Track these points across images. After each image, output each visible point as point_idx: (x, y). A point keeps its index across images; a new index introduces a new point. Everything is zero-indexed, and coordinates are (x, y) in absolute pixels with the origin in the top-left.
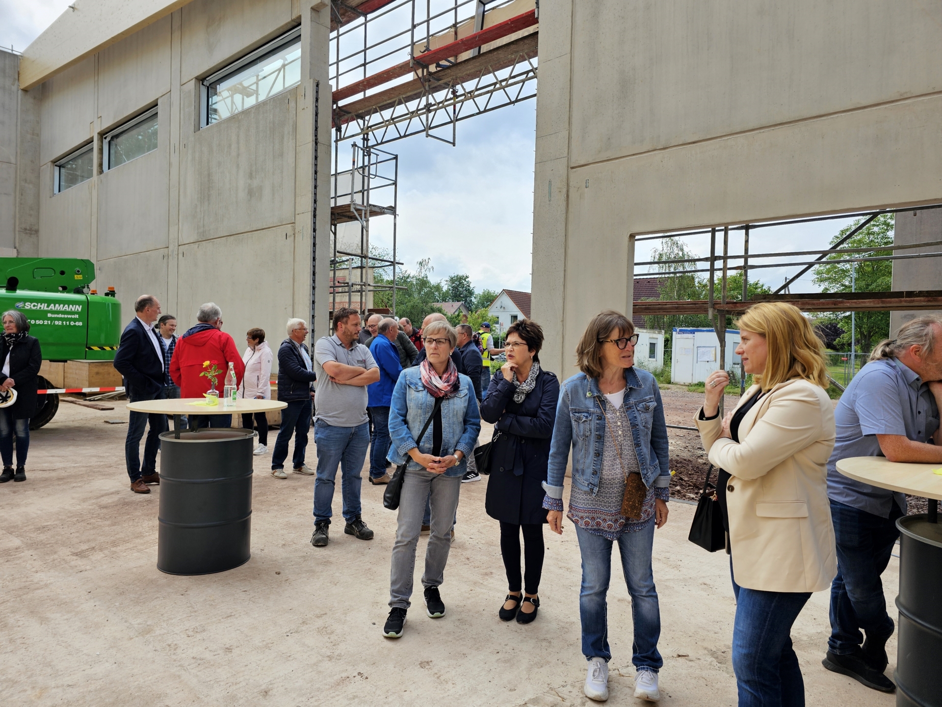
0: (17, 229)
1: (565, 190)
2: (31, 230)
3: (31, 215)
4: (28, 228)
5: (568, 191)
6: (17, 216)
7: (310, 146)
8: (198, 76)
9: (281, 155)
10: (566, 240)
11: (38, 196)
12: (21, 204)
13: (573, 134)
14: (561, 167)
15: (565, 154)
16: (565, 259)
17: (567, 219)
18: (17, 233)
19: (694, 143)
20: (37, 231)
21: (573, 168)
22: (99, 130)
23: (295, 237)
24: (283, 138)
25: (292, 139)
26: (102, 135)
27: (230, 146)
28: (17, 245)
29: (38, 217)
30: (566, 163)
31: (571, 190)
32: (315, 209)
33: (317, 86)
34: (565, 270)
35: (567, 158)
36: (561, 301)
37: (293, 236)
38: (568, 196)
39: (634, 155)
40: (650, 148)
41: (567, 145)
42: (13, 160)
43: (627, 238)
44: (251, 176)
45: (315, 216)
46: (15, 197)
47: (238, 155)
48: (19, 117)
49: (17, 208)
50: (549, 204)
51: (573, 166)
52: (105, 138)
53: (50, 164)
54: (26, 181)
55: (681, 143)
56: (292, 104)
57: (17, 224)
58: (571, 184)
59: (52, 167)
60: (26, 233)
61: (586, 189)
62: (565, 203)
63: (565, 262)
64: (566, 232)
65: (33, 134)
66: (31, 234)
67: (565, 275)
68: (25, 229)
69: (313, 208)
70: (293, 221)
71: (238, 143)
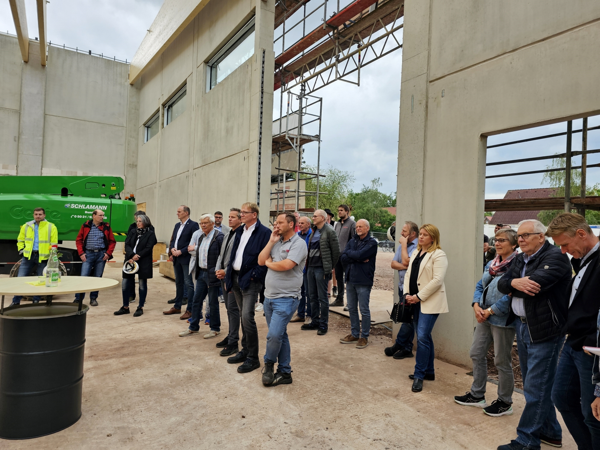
0: (126, 165)
1: (424, 102)
2: (133, 165)
3: (133, 156)
4: (131, 164)
5: (427, 102)
6: (126, 157)
7: (259, 94)
8: (205, 60)
9: (243, 104)
10: (424, 145)
11: (137, 145)
12: (128, 150)
13: (432, 53)
14: (422, 83)
15: (425, 71)
16: (424, 161)
17: (426, 126)
18: (126, 167)
19: (543, 40)
20: (136, 166)
21: (431, 82)
22: (162, 103)
23: (249, 159)
24: (244, 92)
25: (249, 92)
26: (164, 105)
27: (218, 102)
28: (125, 174)
29: (137, 158)
30: (426, 78)
31: (430, 101)
32: (261, 138)
33: (264, 53)
34: (424, 171)
35: (426, 74)
36: (420, 198)
37: (248, 158)
38: (427, 107)
39: (484, 61)
40: (499, 52)
41: (427, 63)
42: (125, 125)
43: (477, 138)
44: (228, 120)
45: (260, 143)
46: (126, 146)
47: (222, 107)
48: (128, 100)
49: (126, 153)
50: (412, 115)
51: (431, 79)
52: (165, 107)
53: (143, 125)
54: (131, 137)
55: (530, 43)
56: (250, 68)
57: (126, 162)
58: (430, 95)
59: (144, 127)
60: (131, 167)
61: (442, 99)
62: (424, 113)
63: (424, 164)
64: (425, 138)
65: (136, 110)
66: (133, 167)
67: (424, 175)
68: (130, 165)
69: (259, 138)
70: (248, 148)
71: (222, 100)
